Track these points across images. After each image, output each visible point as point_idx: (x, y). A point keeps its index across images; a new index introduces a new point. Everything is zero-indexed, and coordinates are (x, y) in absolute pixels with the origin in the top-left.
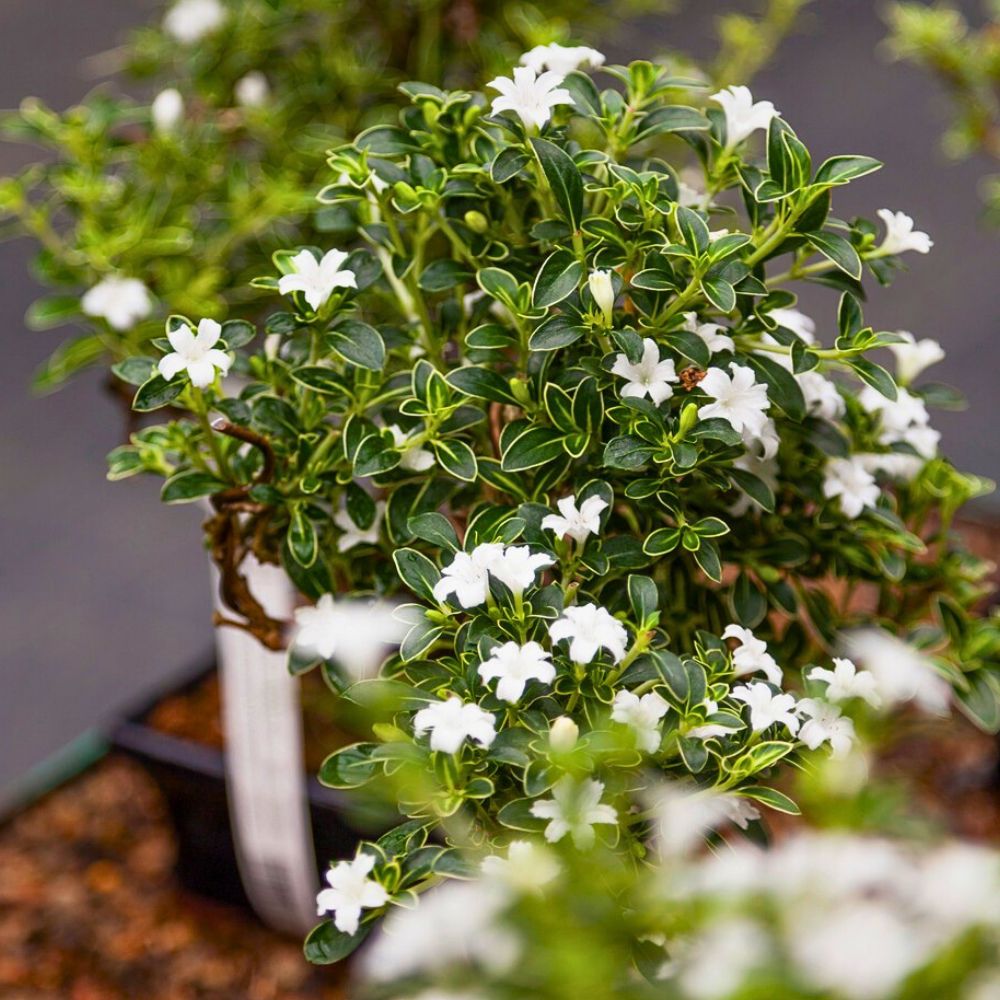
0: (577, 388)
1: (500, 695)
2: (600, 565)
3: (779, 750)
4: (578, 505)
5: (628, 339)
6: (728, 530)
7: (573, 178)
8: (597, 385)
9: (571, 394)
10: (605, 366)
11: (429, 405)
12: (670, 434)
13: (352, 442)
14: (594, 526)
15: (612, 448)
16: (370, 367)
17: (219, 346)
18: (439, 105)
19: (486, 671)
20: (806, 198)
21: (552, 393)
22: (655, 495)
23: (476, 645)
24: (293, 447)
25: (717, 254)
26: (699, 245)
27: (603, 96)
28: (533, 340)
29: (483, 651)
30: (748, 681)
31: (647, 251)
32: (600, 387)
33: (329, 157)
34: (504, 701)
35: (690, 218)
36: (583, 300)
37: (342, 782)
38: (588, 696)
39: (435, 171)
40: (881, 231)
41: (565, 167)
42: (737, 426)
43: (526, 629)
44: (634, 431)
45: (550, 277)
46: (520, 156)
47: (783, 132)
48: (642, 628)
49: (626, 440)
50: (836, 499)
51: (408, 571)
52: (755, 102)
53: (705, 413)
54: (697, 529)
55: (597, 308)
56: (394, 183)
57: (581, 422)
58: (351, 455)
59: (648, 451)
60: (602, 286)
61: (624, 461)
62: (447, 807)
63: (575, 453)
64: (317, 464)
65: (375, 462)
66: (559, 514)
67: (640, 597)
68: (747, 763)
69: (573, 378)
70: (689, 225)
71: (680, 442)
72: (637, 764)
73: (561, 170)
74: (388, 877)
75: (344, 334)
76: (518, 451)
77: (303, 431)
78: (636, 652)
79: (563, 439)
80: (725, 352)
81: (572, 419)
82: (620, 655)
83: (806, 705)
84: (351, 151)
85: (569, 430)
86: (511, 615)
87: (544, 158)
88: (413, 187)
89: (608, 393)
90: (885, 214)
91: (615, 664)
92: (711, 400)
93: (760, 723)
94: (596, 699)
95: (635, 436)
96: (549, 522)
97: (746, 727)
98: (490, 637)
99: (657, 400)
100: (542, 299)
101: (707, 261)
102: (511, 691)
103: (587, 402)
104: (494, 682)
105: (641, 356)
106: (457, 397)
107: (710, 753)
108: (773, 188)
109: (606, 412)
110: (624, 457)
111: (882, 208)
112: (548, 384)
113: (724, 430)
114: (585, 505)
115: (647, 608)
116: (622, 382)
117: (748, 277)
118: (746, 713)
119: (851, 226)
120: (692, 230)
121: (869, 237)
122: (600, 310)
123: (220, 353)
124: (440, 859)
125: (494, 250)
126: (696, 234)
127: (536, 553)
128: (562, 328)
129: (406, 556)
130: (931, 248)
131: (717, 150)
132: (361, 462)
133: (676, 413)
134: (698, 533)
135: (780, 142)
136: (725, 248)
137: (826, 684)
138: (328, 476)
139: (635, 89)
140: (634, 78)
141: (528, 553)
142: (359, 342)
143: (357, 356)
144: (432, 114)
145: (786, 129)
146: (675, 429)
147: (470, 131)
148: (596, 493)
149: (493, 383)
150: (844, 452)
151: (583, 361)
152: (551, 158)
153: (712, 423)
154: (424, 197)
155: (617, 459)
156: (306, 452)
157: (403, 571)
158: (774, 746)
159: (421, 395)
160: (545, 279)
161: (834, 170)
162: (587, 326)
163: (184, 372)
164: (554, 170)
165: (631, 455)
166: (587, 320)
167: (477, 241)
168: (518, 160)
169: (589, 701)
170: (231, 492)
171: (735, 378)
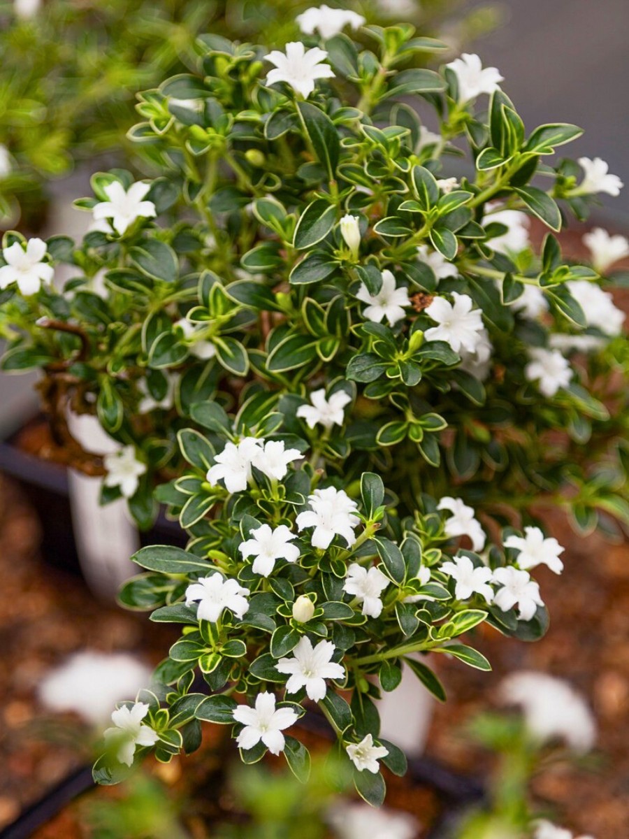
0: (330, 304)
1: (255, 570)
2: (342, 449)
3: (477, 617)
4: (327, 398)
5: (370, 274)
6: (446, 425)
7: (331, 136)
8: (345, 303)
9: (325, 308)
10: (351, 291)
11: (212, 312)
12: (401, 352)
13: (150, 338)
14: (339, 418)
15: (354, 364)
16: (165, 280)
17: (45, 260)
18: (228, 60)
19: (246, 549)
20: (519, 161)
21: (309, 305)
22: (387, 397)
23: (239, 522)
24: (104, 333)
25: (445, 208)
26: (430, 199)
27: (362, 57)
28: (293, 274)
29: (243, 529)
30: (454, 555)
31: (390, 195)
32: (348, 305)
33: (138, 102)
34: (258, 574)
35: (423, 176)
36: (336, 239)
37: (135, 604)
38: (326, 572)
39: (223, 116)
40: (581, 176)
41: (324, 127)
42: (455, 347)
43: (280, 508)
44: (372, 349)
45: (309, 222)
46: (289, 116)
47: (503, 106)
48: (370, 520)
49: (366, 357)
50: (537, 381)
51: (190, 449)
52: (484, 67)
53: (431, 335)
54: (421, 423)
55: (346, 246)
56: (190, 125)
57: (332, 330)
58: (148, 347)
59: (382, 366)
60: (351, 229)
61: (363, 374)
62: (209, 664)
63: (326, 356)
64: (122, 349)
65: (167, 356)
66: (311, 404)
67: (369, 493)
68: (450, 628)
69: (328, 295)
70: (423, 182)
71: (409, 360)
72: (364, 622)
73: (322, 130)
74: (160, 719)
75: (146, 250)
76: (280, 355)
77: (113, 320)
78: (364, 537)
79: (317, 343)
80: (450, 279)
81: (324, 327)
82: (351, 539)
83: (502, 574)
84: (156, 96)
85: (322, 335)
86: (269, 496)
87: (308, 120)
88: (205, 128)
89: (354, 310)
90: (584, 162)
91: (348, 547)
92: (436, 324)
93: (462, 593)
94: (332, 574)
95: (373, 355)
96: (303, 411)
97: (451, 597)
98: (250, 516)
99: (392, 321)
100: (302, 242)
101: (436, 214)
102: (264, 567)
103: (337, 316)
104: (252, 558)
105: (379, 289)
106: (234, 305)
107: (420, 622)
108: (493, 155)
109: (352, 328)
110: (363, 371)
111: (582, 156)
112: (307, 299)
113: (445, 351)
114: (333, 398)
115: (375, 502)
116: (364, 306)
117: (470, 223)
118: (451, 584)
119: (557, 171)
120: (425, 186)
121: (571, 179)
122: (348, 248)
123: (45, 265)
124: (201, 705)
125: (269, 182)
126: (428, 189)
127: (290, 449)
128: (317, 265)
129: (188, 435)
130: (621, 190)
131: (451, 106)
132: (156, 356)
133: (407, 335)
134: (423, 426)
135: (500, 112)
136: (451, 203)
137: (517, 552)
138: (131, 357)
139: (388, 47)
140: (387, 40)
141: (283, 448)
142: (157, 258)
143: (155, 270)
144: (224, 67)
145: (506, 103)
146: (406, 348)
147: (253, 81)
148: (342, 389)
149: (263, 294)
150: (543, 342)
151: (336, 282)
152: (314, 120)
153: (435, 345)
154: (213, 138)
155: (358, 373)
156: (114, 338)
157: (186, 449)
158: (472, 614)
159: (206, 304)
160: (304, 225)
161: (543, 136)
162: (338, 261)
163: (15, 283)
164: (316, 131)
165: (368, 370)
166: (338, 255)
167: (256, 173)
168: (287, 120)
169: (326, 575)
170: (56, 364)
171: (455, 306)
